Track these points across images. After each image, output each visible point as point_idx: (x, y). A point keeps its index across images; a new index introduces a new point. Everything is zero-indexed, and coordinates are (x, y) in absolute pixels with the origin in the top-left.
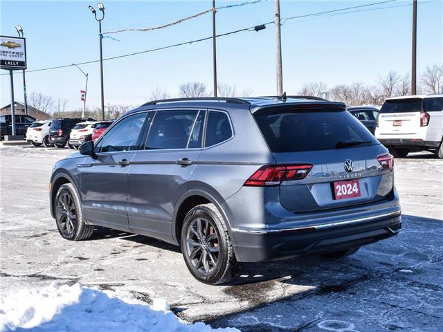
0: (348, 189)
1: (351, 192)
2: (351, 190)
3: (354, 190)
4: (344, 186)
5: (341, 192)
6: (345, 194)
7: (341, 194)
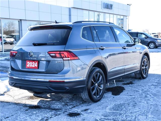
0: (33, 64)
1: (34, 66)
2: (34, 65)
3: (35, 66)
4: (31, 63)
5: (29, 65)
6: (31, 66)
7: (29, 66)
